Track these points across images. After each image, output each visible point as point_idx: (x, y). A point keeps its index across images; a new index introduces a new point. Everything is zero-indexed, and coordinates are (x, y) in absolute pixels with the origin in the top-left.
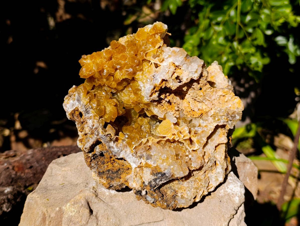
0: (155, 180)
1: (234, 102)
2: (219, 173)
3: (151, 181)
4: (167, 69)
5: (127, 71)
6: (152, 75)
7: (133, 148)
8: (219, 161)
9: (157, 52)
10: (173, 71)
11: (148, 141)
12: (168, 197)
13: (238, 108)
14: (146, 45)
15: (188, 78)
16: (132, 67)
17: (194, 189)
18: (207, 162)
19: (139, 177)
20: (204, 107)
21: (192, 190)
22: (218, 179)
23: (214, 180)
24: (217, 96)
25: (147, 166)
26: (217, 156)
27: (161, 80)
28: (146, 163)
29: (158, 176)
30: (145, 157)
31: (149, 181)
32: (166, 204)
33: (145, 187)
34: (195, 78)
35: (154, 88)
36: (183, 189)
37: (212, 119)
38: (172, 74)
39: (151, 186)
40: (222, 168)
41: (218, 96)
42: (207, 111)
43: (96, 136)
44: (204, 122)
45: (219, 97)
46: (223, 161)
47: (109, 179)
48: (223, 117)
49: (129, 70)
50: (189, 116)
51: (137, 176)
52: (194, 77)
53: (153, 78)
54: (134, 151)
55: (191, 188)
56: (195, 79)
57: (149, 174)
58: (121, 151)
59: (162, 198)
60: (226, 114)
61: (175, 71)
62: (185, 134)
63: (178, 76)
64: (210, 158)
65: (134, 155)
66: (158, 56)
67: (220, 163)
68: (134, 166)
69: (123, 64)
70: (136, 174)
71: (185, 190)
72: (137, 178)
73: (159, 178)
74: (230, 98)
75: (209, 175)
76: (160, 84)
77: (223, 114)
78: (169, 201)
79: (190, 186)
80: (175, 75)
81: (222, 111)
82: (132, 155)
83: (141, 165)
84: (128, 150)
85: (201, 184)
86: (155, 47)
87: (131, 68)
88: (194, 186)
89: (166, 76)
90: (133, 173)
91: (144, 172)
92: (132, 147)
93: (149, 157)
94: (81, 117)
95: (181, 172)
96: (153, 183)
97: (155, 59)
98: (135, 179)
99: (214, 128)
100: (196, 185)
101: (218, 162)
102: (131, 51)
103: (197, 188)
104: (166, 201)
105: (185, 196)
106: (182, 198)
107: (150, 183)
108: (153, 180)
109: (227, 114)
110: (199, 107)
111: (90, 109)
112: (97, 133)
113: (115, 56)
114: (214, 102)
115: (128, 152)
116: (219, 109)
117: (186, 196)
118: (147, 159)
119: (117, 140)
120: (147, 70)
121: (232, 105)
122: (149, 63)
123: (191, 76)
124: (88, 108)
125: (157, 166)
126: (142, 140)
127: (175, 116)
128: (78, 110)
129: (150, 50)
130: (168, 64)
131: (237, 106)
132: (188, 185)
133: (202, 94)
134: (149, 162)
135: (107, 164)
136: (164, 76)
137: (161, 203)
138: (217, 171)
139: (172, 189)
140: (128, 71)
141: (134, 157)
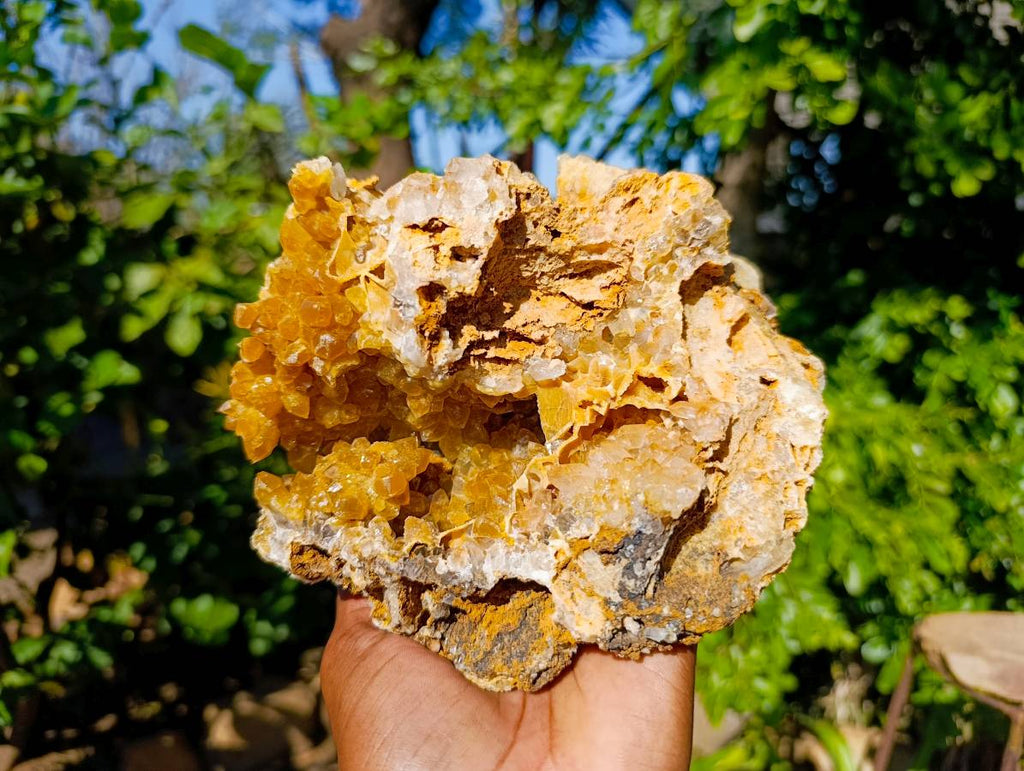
0: (629, 572)
1: (674, 192)
2: (796, 401)
3: (621, 584)
5: (322, 351)
7: (507, 528)
8: (770, 369)
9: (357, 238)
10: (428, 246)
11: (532, 478)
12: (708, 585)
13: (694, 198)
15: (484, 230)
16: (321, 330)
17: (764, 504)
19: (584, 595)
21: (761, 508)
22: (809, 420)
23: (798, 430)
24: (614, 215)
25: (580, 548)
26: (754, 361)
27: (417, 295)
28: (572, 542)
29: (627, 554)
30: (557, 528)
31: (617, 585)
33: (621, 612)
34: (504, 214)
35: (422, 333)
36: (733, 530)
37: (655, 282)
38: (432, 255)
39: (632, 597)
40: (796, 380)
41: (617, 213)
42: (624, 272)
45: (621, 214)
46: (782, 361)
47: (515, 661)
48: (678, 251)
49: (321, 344)
51: (576, 596)
52: (501, 214)
54: (516, 537)
55: (751, 507)
56: (507, 218)
57: (602, 567)
59: (691, 603)
60: (678, 240)
61: (434, 243)
62: (614, 380)
63: (453, 249)
64: (736, 384)
65: (521, 547)
66: (370, 247)
67: (778, 373)
68: (545, 577)
70: (568, 593)
71: (740, 528)
72: (580, 604)
73: (635, 560)
74: (654, 193)
75: (775, 429)
77: (671, 245)
78: (720, 594)
80: (445, 250)
81: (661, 240)
82: (517, 551)
83: (561, 558)
84: (499, 547)
86: (339, 234)
88: (758, 495)
90: (556, 597)
91: (585, 570)
92: (503, 530)
93: (566, 519)
94: (327, 556)
95: (679, 491)
96: (631, 584)
97: (365, 260)
98: (576, 610)
99: (680, 298)
101: (771, 376)
102: (295, 295)
103: (770, 494)
106: (750, 556)
107: (622, 589)
108: (623, 574)
109: (680, 235)
115: (501, 551)
116: (649, 242)
117: (756, 542)
118: (565, 529)
119: (447, 544)
120: (367, 304)
121: (672, 203)
122: (360, 283)
123: (491, 219)
125: (601, 528)
126: (516, 487)
127: (550, 355)
128: (301, 548)
129: (336, 250)
131: (686, 194)
132: (738, 508)
133: (571, 244)
134: (575, 532)
136: (414, 279)
137: (702, 617)
138: (789, 401)
139: (703, 553)
141: (527, 553)
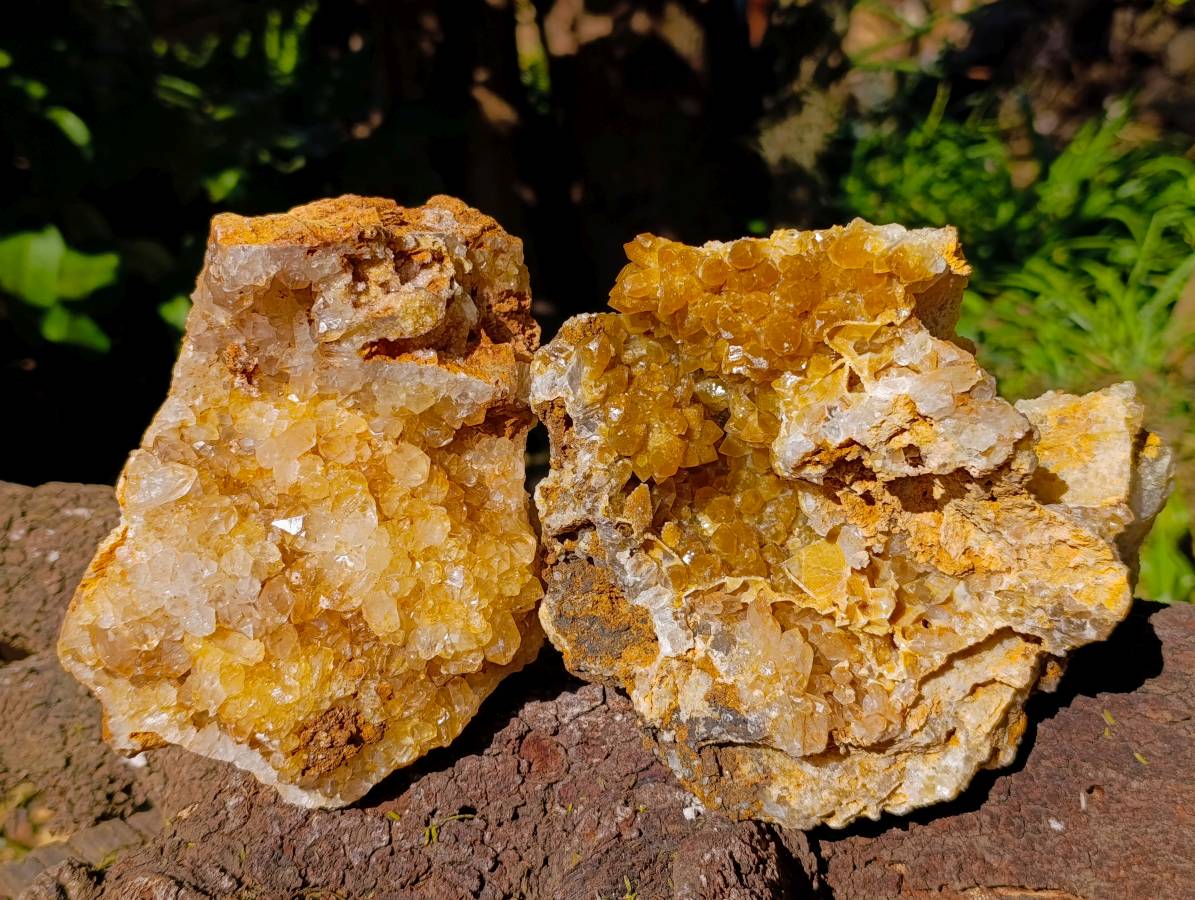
0: (710, 723)
1: (1101, 581)
2: (946, 770)
3: (697, 719)
4: (877, 415)
5: (749, 362)
6: (829, 403)
7: (688, 593)
8: (967, 732)
9: (878, 334)
10: (900, 424)
11: (745, 587)
12: (736, 781)
13: (1101, 606)
14: (853, 291)
15: (946, 461)
16: (768, 354)
17: (831, 794)
18: (915, 732)
19: (671, 685)
20: (990, 550)
21: (825, 794)
22: (934, 787)
23: (919, 785)
24: (1046, 536)
25: (707, 666)
26: (968, 717)
27: (846, 438)
28: (707, 659)
29: (724, 716)
30: (712, 638)
31: (694, 715)
32: (719, 800)
33: (675, 726)
34: (973, 469)
35: (817, 452)
36: (793, 780)
37: (997, 602)
38: (893, 431)
39: (691, 732)
40: (968, 759)
41: (1050, 538)
42: (992, 568)
43: (584, 512)
44: (969, 597)
45: (1053, 542)
46: (982, 739)
47: (583, 647)
48: (1039, 612)
49: (755, 361)
50: (921, 559)
51: (666, 681)
53: (827, 414)
54: (685, 605)
55: (821, 784)
56: (972, 473)
57: (702, 696)
58: (647, 587)
59: (714, 778)
60: (1050, 607)
61: (907, 426)
62: (873, 618)
63: (912, 445)
64: (934, 715)
65: (679, 615)
66: (877, 350)
67: (967, 740)
68: (666, 648)
69: (747, 333)
70: (665, 673)
71: (799, 785)
72: (662, 689)
73: (723, 724)
74: (1091, 562)
75: (909, 764)
76: (841, 447)
77: (1043, 604)
78: (734, 794)
79: (825, 778)
80: (905, 440)
81: (1043, 593)
82: (674, 613)
83: (690, 655)
84: (668, 595)
85: (864, 786)
86: (875, 317)
87: (765, 358)
88: (836, 785)
89: (867, 435)
90: (655, 666)
91: (692, 678)
92: (684, 590)
93: (724, 643)
94: (567, 429)
95: (797, 742)
96: (701, 729)
97: (860, 354)
98: (655, 689)
99: (992, 632)
100: (845, 781)
101: (960, 735)
102: (788, 300)
103: (843, 793)
104: (725, 793)
105: (792, 804)
106: (778, 802)
107: (693, 721)
108: (706, 719)
109: (1055, 608)
110: (971, 543)
111: (599, 420)
112: (589, 506)
113: (733, 292)
114: (1024, 554)
115: (666, 599)
116: (1034, 581)
117: (794, 803)
118: (716, 646)
119: (647, 546)
120: (817, 381)
121: (1087, 585)
122: (833, 362)
123: (962, 461)
124: (592, 416)
125: (733, 686)
126: (727, 579)
127: (869, 544)
128: (562, 407)
129: (855, 323)
130: (891, 398)
131: (1103, 596)
133: (991, 515)
134: (717, 657)
135: (597, 598)
136: (860, 431)
137: (707, 791)
138: (943, 763)
139: (761, 764)
141: (676, 624)
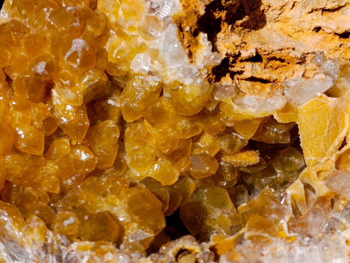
5: (73, 57)
6: (146, 10)
49: (73, 49)
111: (67, 246)
113: (13, 62)
124: (60, 251)
140: (76, 52)
